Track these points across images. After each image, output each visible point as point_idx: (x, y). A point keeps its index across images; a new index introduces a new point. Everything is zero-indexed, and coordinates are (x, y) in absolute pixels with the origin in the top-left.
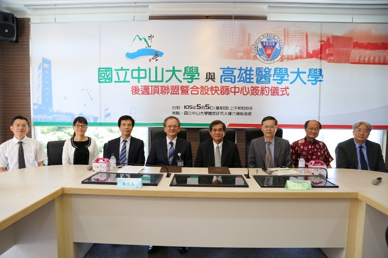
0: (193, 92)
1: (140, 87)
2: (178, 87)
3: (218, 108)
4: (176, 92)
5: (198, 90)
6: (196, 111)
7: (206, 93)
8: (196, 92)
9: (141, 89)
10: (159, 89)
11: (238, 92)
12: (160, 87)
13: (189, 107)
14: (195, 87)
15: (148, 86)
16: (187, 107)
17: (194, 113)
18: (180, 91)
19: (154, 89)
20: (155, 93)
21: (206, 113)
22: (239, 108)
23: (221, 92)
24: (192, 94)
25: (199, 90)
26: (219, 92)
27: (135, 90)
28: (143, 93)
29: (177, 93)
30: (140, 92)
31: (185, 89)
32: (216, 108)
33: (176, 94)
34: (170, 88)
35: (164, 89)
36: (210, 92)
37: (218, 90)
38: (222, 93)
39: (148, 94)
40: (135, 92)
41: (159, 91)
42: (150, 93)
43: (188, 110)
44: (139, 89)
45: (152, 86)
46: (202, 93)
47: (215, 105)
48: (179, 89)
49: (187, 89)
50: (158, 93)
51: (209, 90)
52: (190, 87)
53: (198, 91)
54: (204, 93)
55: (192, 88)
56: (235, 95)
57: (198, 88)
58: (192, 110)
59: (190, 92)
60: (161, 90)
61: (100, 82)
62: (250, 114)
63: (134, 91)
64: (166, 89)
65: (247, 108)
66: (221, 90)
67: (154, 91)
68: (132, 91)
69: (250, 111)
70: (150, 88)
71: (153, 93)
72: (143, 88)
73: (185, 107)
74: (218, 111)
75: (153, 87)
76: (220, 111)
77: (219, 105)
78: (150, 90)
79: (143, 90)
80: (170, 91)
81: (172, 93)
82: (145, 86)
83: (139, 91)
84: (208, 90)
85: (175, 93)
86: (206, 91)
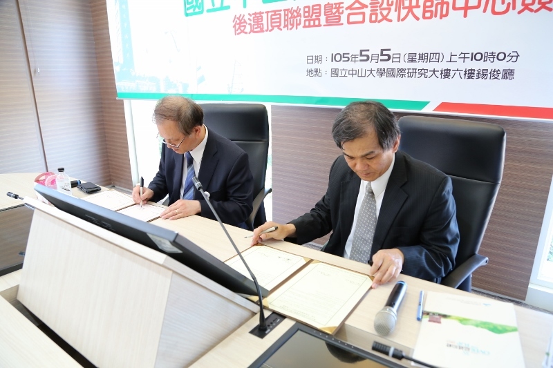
0: (353, 18)
1: (246, 18)
2: (320, 9)
3: (412, 58)
4: (314, 20)
5: (364, 10)
6: (358, 66)
7: (385, 18)
8: (360, 18)
9: (248, 22)
10: (280, 18)
11: (478, 7)
12: (282, 13)
13: (343, 56)
14: (357, 5)
15: (260, 13)
16: (338, 58)
17: (353, 72)
18: (323, 18)
19: (272, 19)
20: (273, 27)
21: (381, 72)
22: (473, 57)
23: (425, 12)
24: (349, 23)
25: (367, 11)
26: (418, 12)
27: (240, 25)
28: (252, 31)
29: (317, 23)
30: (248, 29)
31: (334, 11)
32: (407, 57)
33: (314, 26)
34: (302, 12)
35: (290, 15)
36: (393, 15)
37: (417, 6)
38: (428, 15)
39: (262, 31)
40: (239, 28)
41: (280, 22)
42: (265, 28)
43: (340, 65)
44: (245, 22)
45: (267, 12)
46: (374, 18)
47: (405, 50)
48: (320, 13)
49: (338, 11)
50: (279, 27)
51: (393, 8)
52: (345, 5)
53: (363, 14)
54: (380, 17)
55: (350, 8)
56: (465, 15)
57: (364, 6)
58: (350, 65)
59: (344, 18)
60: (285, 20)
61: (187, 15)
62: (509, 74)
63: (237, 26)
64: (295, 17)
65: (501, 56)
66: (425, 7)
67: (272, 23)
68: (234, 26)
69: (510, 66)
70: (264, 16)
71: (270, 28)
72: (251, 18)
73: (333, 58)
74: (412, 66)
75: (270, 14)
76: (419, 65)
77: (418, 50)
78: (264, 22)
79: (252, 23)
80: (303, 19)
81: (307, 23)
82: (255, 14)
83: (245, 26)
84: (390, 9)
85: (312, 23)
86: (385, 12)
